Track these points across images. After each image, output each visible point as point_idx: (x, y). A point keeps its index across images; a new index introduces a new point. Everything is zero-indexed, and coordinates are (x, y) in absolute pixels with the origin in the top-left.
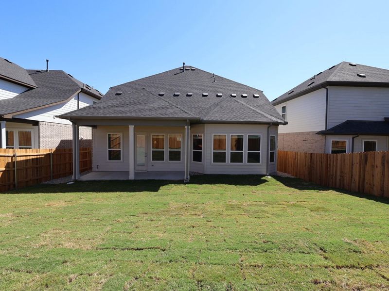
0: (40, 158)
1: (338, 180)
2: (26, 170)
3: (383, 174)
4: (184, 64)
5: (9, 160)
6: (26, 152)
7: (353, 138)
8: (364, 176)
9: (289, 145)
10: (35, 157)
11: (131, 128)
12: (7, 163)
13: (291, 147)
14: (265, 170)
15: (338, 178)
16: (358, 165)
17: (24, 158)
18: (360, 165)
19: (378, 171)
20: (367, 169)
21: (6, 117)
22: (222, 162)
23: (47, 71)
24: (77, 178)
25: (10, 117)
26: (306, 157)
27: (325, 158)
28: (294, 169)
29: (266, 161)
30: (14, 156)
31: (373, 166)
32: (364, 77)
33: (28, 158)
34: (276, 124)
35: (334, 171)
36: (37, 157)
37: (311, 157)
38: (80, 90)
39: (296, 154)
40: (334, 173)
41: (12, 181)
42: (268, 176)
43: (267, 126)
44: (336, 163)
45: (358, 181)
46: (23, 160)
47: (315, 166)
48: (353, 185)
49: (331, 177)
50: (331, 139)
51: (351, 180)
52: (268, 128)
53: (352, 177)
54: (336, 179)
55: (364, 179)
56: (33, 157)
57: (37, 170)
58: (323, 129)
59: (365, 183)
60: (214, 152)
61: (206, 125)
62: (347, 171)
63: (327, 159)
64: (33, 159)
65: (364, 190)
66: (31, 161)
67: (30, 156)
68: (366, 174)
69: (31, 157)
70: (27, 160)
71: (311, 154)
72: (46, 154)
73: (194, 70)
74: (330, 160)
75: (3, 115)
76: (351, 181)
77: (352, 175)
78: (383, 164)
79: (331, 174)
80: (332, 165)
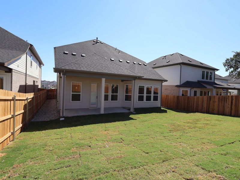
1: (195, 108)
3: (219, 105)
4: (97, 38)
7: (191, 89)
8: (209, 106)
11: (104, 80)
14: (160, 105)
16: (206, 101)
18: (207, 101)
19: (216, 104)
20: (211, 103)
22: (142, 101)
26: (174, 97)
29: (160, 100)
31: (214, 102)
32: (191, 62)
35: (193, 104)
40: (193, 105)
43: (161, 82)
45: (206, 108)
47: (180, 102)
49: (191, 107)
50: (182, 89)
51: (202, 108)
54: (193, 108)
55: (209, 107)
58: (179, 84)
59: (210, 109)
60: (139, 96)
63: (189, 99)
65: (209, 111)
68: (210, 105)
71: (178, 96)
73: (102, 43)
77: (203, 106)
78: (219, 101)
80: (191, 101)
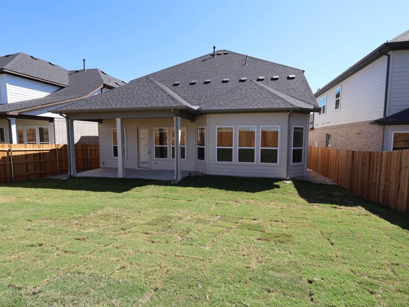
0: (43, 153)
1: (381, 192)
2: (27, 164)
4: (214, 47)
5: (5, 154)
6: (26, 147)
9: (342, 141)
10: (37, 152)
11: (118, 121)
12: (2, 157)
13: (344, 142)
14: (285, 173)
15: (382, 188)
17: (23, 153)
21: (10, 113)
22: (229, 161)
23: (84, 70)
24: (72, 174)
25: (16, 113)
26: (348, 156)
27: (368, 157)
28: (335, 173)
29: (286, 161)
30: (9, 151)
33: (29, 153)
34: (306, 112)
35: (378, 178)
36: (40, 152)
37: (353, 156)
38: (102, 86)
39: (338, 151)
40: (378, 181)
41: (8, 175)
42: (287, 180)
43: (287, 114)
44: (381, 167)
46: (22, 155)
47: (356, 170)
48: (399, 201)
49: (373, 185)
50: (393, 131)
51: (398, 192)
52: (289, 116)
53: (399, 189)
54: (379, 190)
56: (35, 152)
57: (41, 165)
58: (381, 116)
60: (218, 149)
61: (208, 115)
62: (393, 178)
63: (371, 160)
64: (34, 154)
66: (32, 156)
67: (30, 151)
69: (32, 152)
70: (26, 155)
71: (353, 152)
72: (51, 150)
73: (227, 54)
74: (373, 162)
75: (8, 112)
76: (398, 195)
77: (399, 186)
79: (374, 181)
80: (375, 169)
